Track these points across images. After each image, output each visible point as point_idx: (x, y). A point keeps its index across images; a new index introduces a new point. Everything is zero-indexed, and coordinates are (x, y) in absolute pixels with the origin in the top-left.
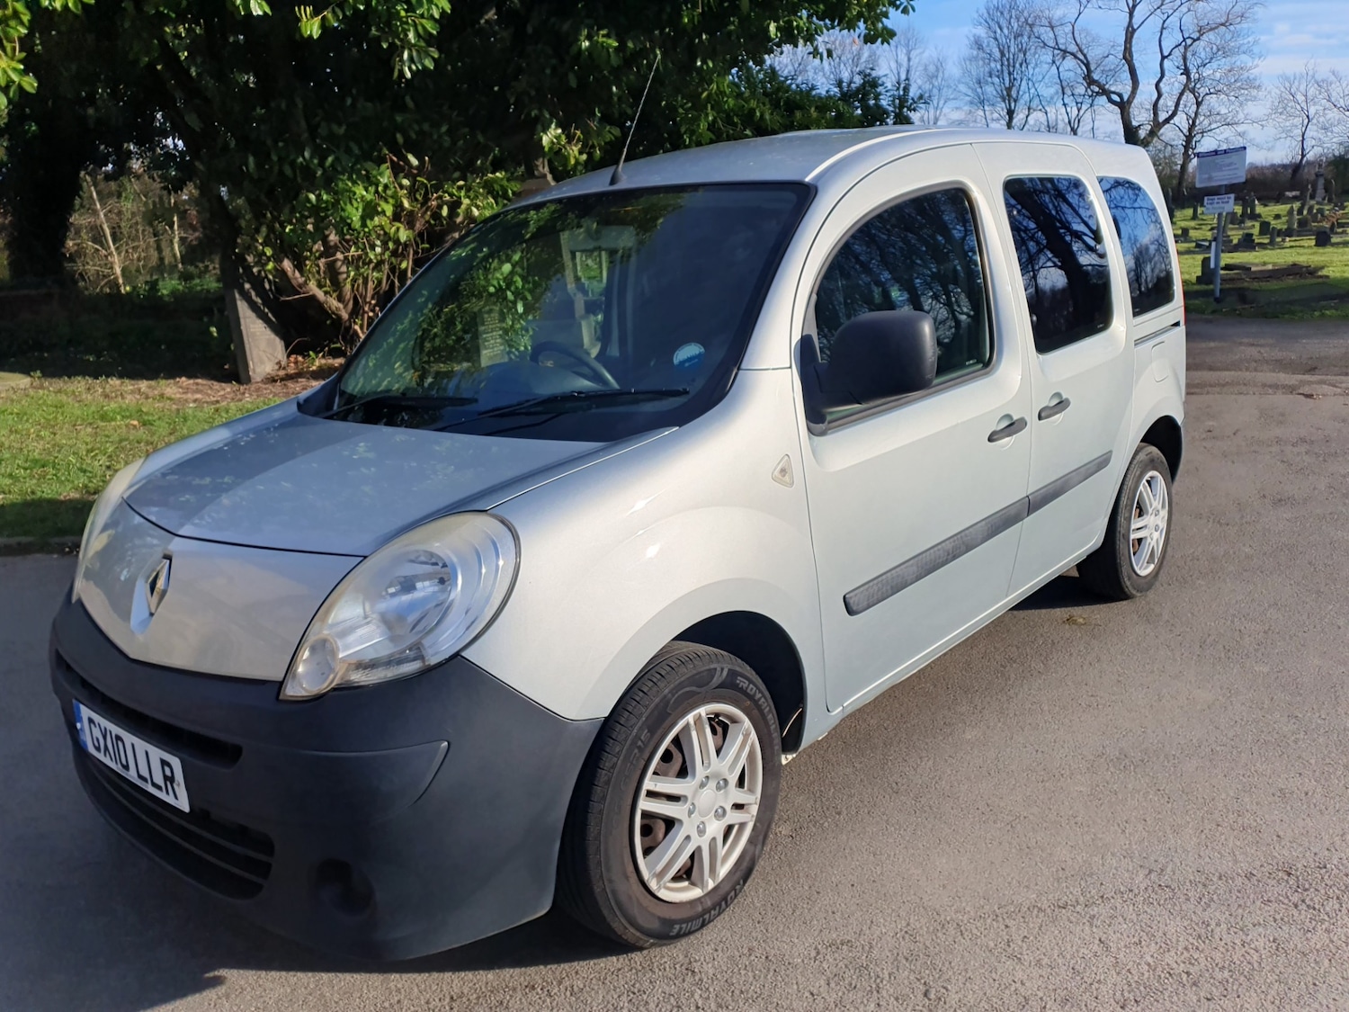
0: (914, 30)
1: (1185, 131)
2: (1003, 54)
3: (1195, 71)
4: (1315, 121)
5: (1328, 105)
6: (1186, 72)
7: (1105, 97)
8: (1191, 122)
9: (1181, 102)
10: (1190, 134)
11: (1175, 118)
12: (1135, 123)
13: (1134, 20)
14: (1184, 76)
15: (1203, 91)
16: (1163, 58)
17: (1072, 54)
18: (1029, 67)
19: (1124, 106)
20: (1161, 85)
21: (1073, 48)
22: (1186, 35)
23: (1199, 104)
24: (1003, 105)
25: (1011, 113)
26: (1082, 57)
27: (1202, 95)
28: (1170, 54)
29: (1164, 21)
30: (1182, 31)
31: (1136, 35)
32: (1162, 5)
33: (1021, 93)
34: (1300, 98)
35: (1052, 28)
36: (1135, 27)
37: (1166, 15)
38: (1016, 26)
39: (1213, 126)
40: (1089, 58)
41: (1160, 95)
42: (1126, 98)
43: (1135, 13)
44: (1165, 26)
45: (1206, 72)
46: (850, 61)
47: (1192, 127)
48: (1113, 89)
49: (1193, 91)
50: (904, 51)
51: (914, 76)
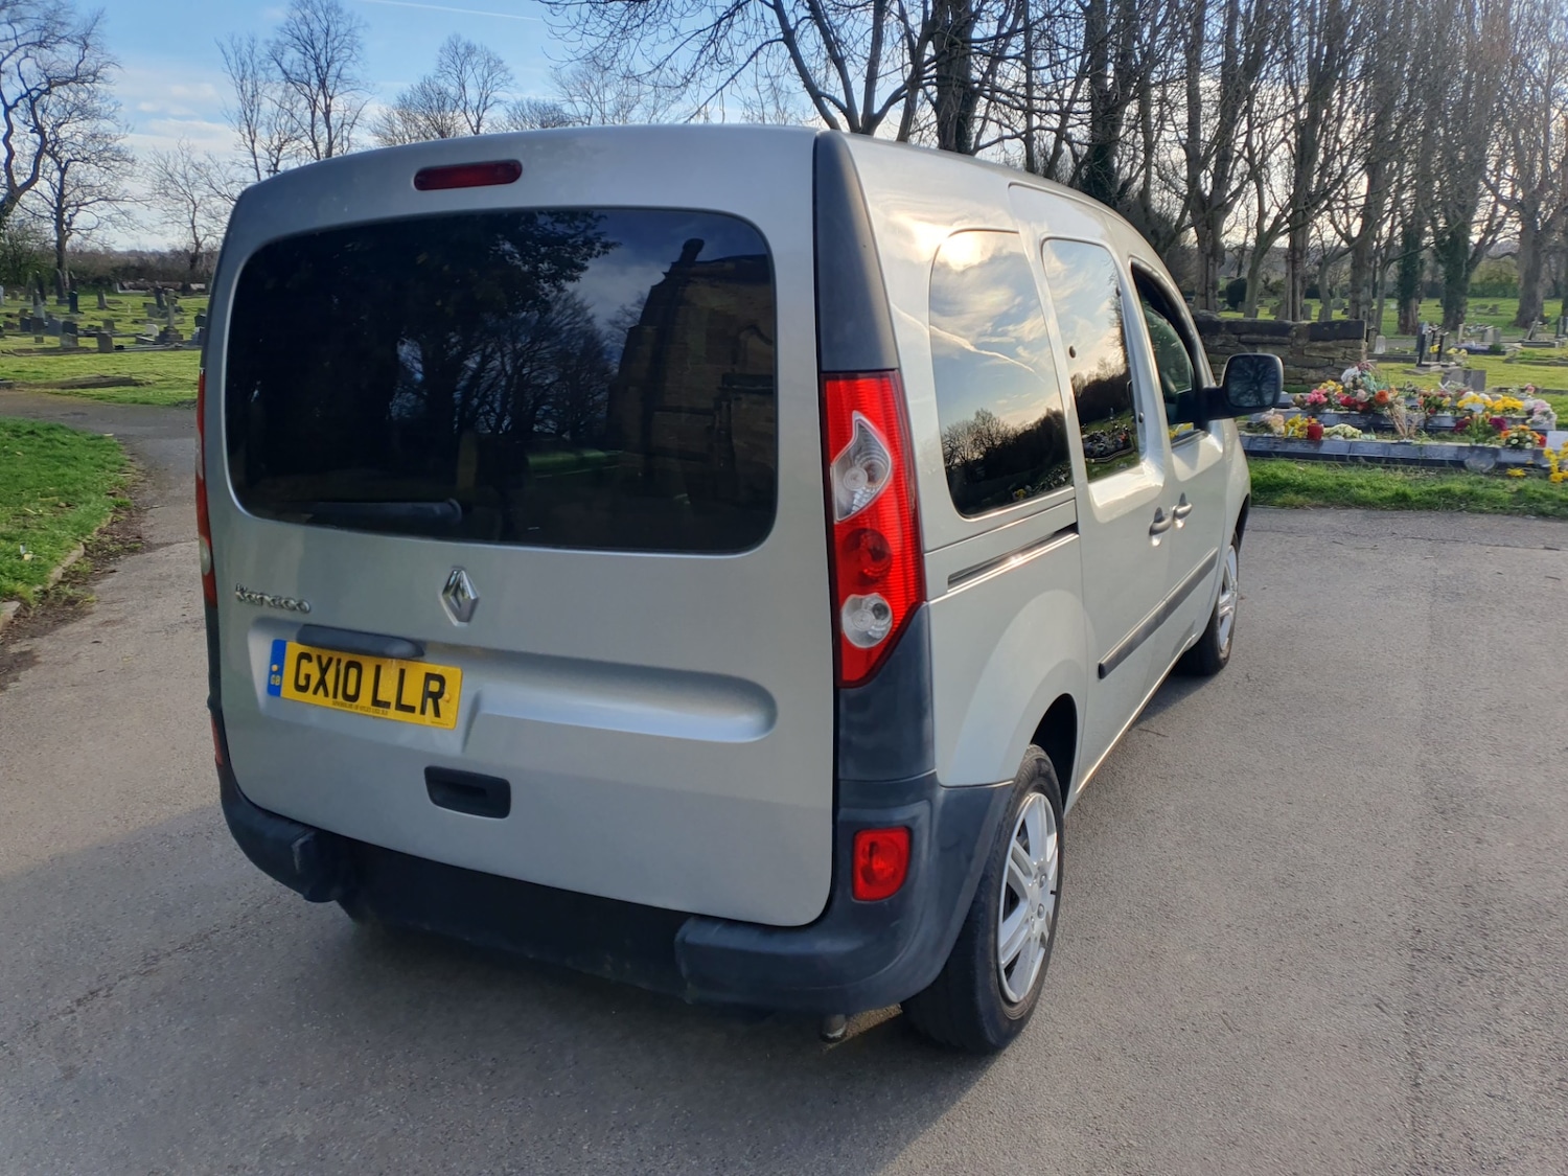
1: (53, 201)
3: (49, 130)
4: (201, 208)
5: (212, 191)
6: (38, 129)
8: (57, 190)
9: (41, 166)
10: (60, 205)
11: (37, 184)
14: (38, 135)
15: (65, 156)
16: (8, 109)
20: (11, 141)
22: (30, 87)
23: (63, 171)
27: (64, 161)
28: (16, 105)
30: (22, 80)
34: (181, 181)
39: (88, 200)
41: (11, 153)
45: (63, 133)
47: (61, 196)
49: (52, 154)
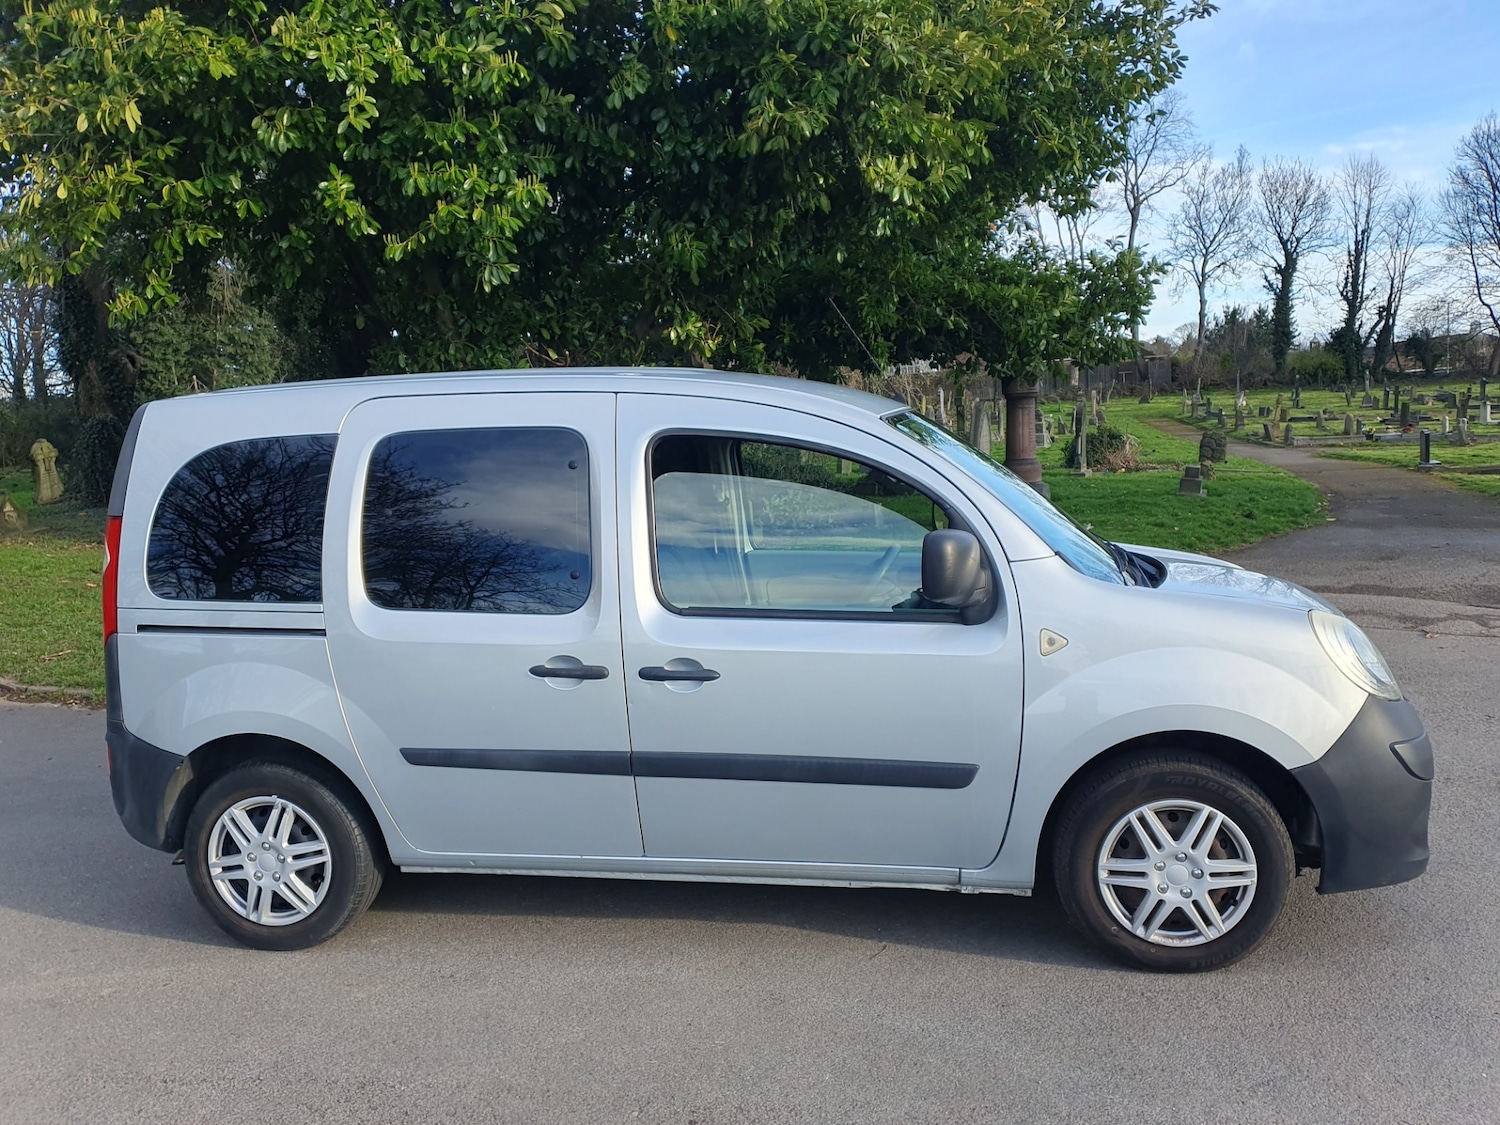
0: (1377, 165)
46: (1294, 203)
50: (1364, 191)
51: (1376, 218)
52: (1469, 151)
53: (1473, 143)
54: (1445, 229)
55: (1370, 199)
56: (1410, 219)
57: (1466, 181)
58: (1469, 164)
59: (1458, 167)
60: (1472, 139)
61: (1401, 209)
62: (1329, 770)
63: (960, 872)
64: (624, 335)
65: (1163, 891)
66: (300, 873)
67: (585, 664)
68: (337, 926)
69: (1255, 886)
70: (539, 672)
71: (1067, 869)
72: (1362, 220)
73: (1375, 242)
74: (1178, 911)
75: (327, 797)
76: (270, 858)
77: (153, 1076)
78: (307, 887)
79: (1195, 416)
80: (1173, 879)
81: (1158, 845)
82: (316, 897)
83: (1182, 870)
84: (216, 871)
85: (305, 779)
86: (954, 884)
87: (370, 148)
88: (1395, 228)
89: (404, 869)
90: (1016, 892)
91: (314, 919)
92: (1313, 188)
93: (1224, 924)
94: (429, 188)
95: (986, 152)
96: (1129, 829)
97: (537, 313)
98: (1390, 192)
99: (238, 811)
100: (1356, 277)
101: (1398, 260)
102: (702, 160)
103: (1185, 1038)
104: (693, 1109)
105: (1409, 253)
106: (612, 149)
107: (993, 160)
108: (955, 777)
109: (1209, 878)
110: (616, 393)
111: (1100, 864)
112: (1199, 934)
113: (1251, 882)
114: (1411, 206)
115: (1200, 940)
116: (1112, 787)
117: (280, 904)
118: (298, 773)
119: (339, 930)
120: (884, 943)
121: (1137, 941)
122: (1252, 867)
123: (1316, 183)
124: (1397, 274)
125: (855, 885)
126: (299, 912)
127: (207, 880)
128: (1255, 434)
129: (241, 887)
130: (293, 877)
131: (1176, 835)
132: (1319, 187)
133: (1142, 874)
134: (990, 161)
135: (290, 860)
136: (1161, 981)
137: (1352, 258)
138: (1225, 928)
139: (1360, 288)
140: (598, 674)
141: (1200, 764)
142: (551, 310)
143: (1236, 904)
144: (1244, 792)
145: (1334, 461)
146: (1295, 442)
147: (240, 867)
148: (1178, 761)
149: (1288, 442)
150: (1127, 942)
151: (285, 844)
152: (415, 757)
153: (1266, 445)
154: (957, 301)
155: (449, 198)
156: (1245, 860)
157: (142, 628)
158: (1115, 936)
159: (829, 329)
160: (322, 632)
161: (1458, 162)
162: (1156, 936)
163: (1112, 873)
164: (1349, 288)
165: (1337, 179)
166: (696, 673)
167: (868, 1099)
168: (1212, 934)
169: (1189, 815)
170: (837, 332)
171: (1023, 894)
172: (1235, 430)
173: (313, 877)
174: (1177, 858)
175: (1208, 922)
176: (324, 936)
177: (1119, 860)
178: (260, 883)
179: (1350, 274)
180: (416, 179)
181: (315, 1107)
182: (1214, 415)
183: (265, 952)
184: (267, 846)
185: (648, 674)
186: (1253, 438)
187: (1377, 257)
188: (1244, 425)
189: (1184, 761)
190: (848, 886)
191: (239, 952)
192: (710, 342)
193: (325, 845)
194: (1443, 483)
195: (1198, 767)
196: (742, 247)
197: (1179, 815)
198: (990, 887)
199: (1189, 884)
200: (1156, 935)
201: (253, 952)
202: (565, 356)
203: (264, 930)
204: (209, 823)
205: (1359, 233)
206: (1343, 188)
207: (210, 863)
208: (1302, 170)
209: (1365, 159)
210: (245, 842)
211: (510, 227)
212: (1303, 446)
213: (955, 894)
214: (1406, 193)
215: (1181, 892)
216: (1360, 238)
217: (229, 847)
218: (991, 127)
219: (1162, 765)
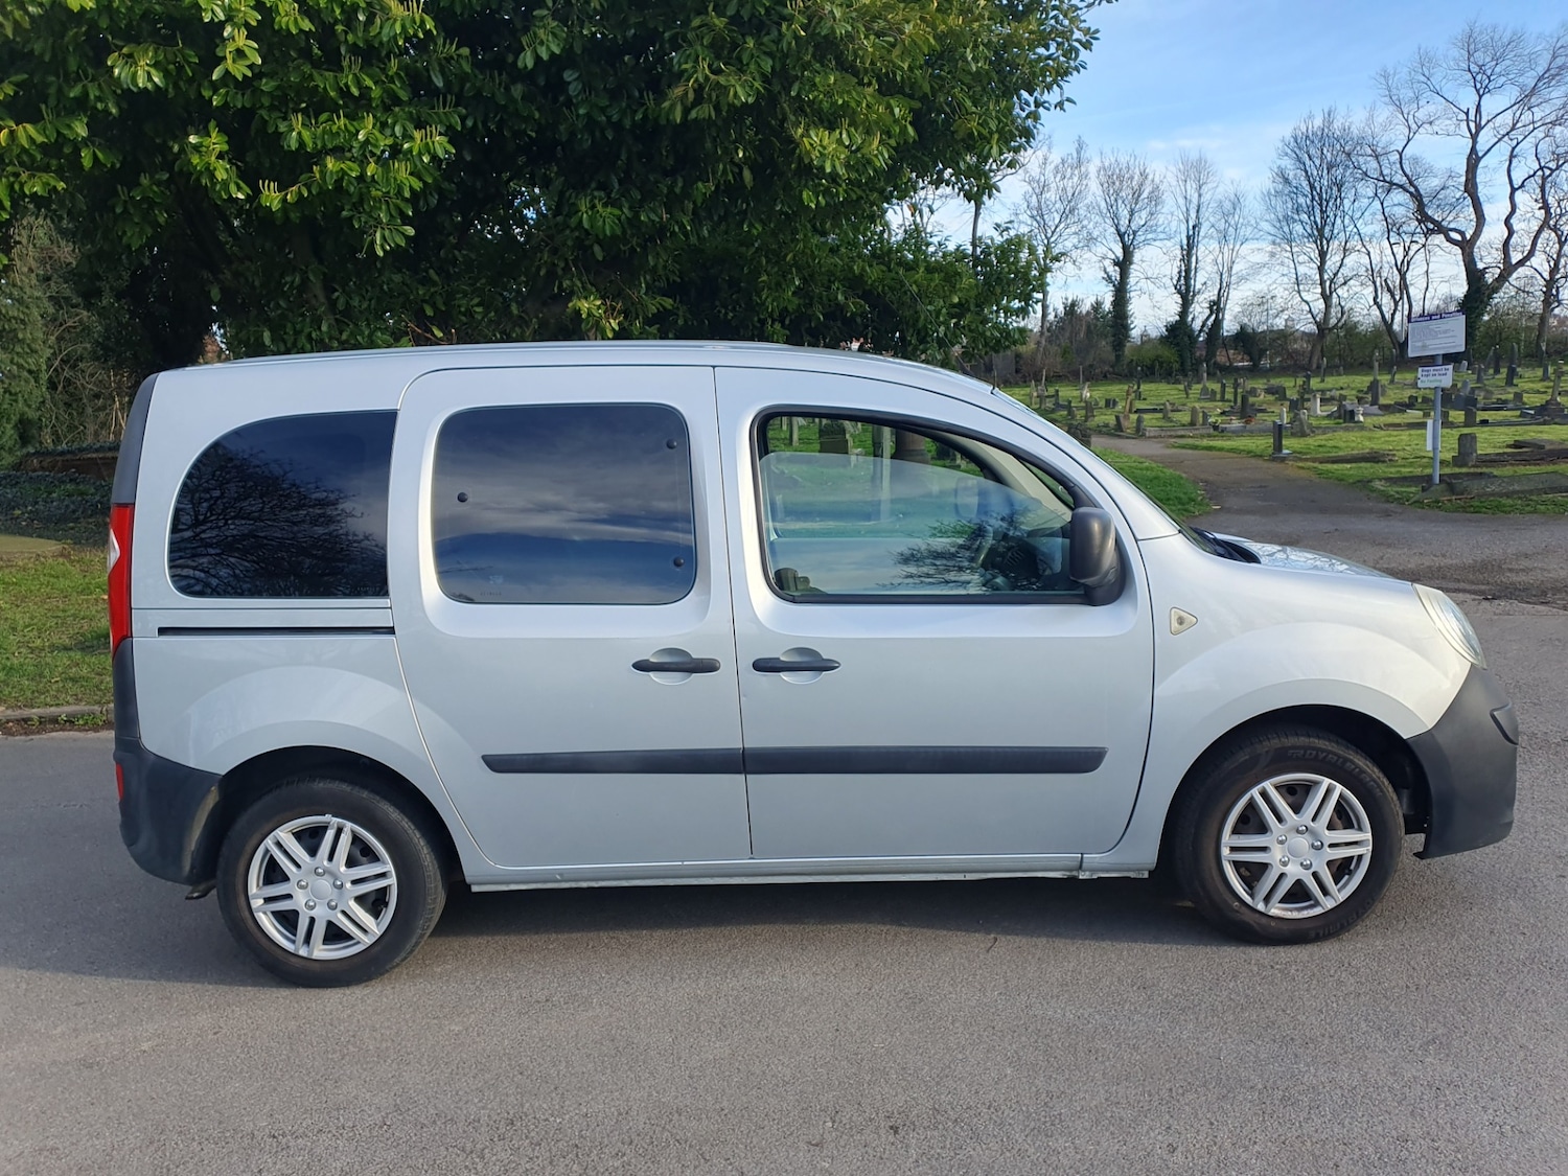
0: (1206, 162)
1: (1546, 275)
2: (1312, 187)
3: (1556, 205)
6: (1546, 207)
7: (1442, 236)
8: (1552, 264)
9: (1540, 241)
10: (1552, 278)
11: (1533, 259)
12: (1480, 266)
13: (1478, 147)
14: (1543, 211)
16: (1513, 190)
17: (1401, 186)
18: (1346, 201)
19: (1467, 246)
20: (1513, 221)
21: (1399, 179)
22: (1543, 164)
23: (1562, 244)
24: (1315, 246)
25: (1323, 255)
26: (1412, 190)
28: (1522, 186)
29: (1514, 149)
30: (1538, 159)
31: (1481, 164)
32: (1512, 129)
33: (1336, 231)
35: (1377, 157)
36: (1480, 154)
37: (1515, 142)
38: (1329, 155)
40: (1422, 192)
41: (1511, 233)
42: (1468, 237)
43: (1479, 139)
44: (1515, 153)
46: (1130, 196)
47: (1554, 270)
48: (1452, 226)
49: (1555, 229)
50: (1194, 186)
51: (1205, 213)
52: (1289, 151)
53: (1293, 144)
54: (1266, 226)
55: (1200, 196)
56: (1237, 217)
57: (1286, 181)
58: (1288, 164)
59: (1279, 167)
60: (1292, 140)
61: (1228, 205)
62: (1440, 738)
63: (1082, 858)
64: (515, 312)
65: (1285, 864)
66: (360, 899)
67: (694, 656)
68: (403, 955)
69: (1370, 854)
70: (642, 666)
71: (1191, 848)
72: (1193, 215)
73: (1204, 237)
74: (1299, 883)
75: (392, 813)
76: (325, 884)
77: (256, 1132)
78: (367, 915)
79: (1043, 407)
80: (1293, 853)
81: (1280, 819)
82: (378, 925)
83: (1303, 842)
84: (257, 903)
85: (365, 794)
86: (1071, 870)
87: (243, 95)
88: (1222, 225)
89: (475, 889)
90: (1132, 875)
91: (377, 949)
92: (1148, 182)
93: (1340, 894)
94: (314, 143)
95: (910, 130)
96: (1251, 805)
97: (420, 287)
98: (1219, 189)
99: (284, 834)
100: (1188, 271)
101: (1226, 255)
102: (618, 127)
103: (1335, 1005)
104: (887, 1115)
105: (1236, 249)
106: (517, 109)
107: (917, 138)
108: (1082, 761)
109: (1328, 849)
110: (714, 367)
111: (1223, 841)
112: (1317, 904)
113: (1366, 850)
114: (1236, 202)
115: (1318, 911)
116: (1236, 764)
117: (335, 934)
118: (357, 789)
119: (403, 960)
120: (992, 936)
121: (1257, 915)
122: (1368, 836)
123: (1150, 177)
124: (1226, 269)
125: (970, 877)
126: (359, 942)
127: (247, 913)
128: (1106, 426)
129: (288, 920)
130: (353, 904)
131: (1297, 809)
132: (1153, 181)
133: (1264, 849)
134: (914, 141)
135: (348, 885)
136: (1284, 954)
137: (1185, 252)
138: (1342, 897)
139: (1192, 282)
140: (708, 667)
141: (1319, 738)
142: (435, 284)
143: (1351, 873)
144: (1360, 763)
145: (1190, 451)
146: (1147, 434)
147: (289, 896)
148: (1297, 735)
149: (1139, 432)
150: (1248, 917)
151: (343, 869)
152: (499, 764)
153: (1119, 436)
154: (855, 284)
155: (339, 152)
156: (1360, 829)
157: (163, 631)
158: (1237, 912)
159: (723, 311)
160: (391, 631)
161: (1279, 162)
162: (1276, 910)
163: (1233, 849)
164: (1183, 282)
165: (1169, 174)
166: (812, 663)
167: (1062, 1089)
168: (1329, 904)
169: (1307, 788)
170: (731, 314)
171: (1141, 876)
172: (1086, 421)
173: (374, 903)
174: (1298, 831)
175: (1325, 892)
176: (387, 967)
177: (1241, 836)
178: (313, 913)
179: (1183, 268)
180: (298, 132)
181: (468, 1149)
182: (1063, 407)
183: (317, 990)
184: (320, 871)
185: (763, 666)
186: (1104, 429)
187: (1207, 252)
188: (1094, 416)
189: (1303, 735)
190: (963, 879)
191: (284, 992)
192: (612, 321)
193: (390, 867)
194: (1301, 471)
195: (1317, 741)
196: (653, 221)
197: (1298, 788)
198: (1107, 871)
199: (1310, 856)
200: (1276, 908)
201: (301, 991)
202: (452, 334)
203: (317, 965)
204: (249, 849)
205: (1191, 227)
206: (1175, 183)
207: (250, 894)
208: (1137, 163)
209: (1194, 156)
210: (294, 869)
211: (410, 186)
212: (1155, 437)
213: (1073, 880)
214: (1231, 190)
215: (1302, 864)
216: (1191, 233)
217: (274, 873)
218: (917, 105)
219: (1283, 740)
